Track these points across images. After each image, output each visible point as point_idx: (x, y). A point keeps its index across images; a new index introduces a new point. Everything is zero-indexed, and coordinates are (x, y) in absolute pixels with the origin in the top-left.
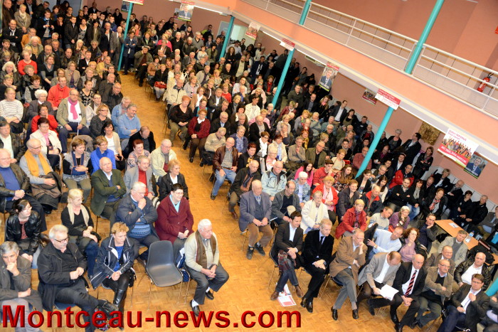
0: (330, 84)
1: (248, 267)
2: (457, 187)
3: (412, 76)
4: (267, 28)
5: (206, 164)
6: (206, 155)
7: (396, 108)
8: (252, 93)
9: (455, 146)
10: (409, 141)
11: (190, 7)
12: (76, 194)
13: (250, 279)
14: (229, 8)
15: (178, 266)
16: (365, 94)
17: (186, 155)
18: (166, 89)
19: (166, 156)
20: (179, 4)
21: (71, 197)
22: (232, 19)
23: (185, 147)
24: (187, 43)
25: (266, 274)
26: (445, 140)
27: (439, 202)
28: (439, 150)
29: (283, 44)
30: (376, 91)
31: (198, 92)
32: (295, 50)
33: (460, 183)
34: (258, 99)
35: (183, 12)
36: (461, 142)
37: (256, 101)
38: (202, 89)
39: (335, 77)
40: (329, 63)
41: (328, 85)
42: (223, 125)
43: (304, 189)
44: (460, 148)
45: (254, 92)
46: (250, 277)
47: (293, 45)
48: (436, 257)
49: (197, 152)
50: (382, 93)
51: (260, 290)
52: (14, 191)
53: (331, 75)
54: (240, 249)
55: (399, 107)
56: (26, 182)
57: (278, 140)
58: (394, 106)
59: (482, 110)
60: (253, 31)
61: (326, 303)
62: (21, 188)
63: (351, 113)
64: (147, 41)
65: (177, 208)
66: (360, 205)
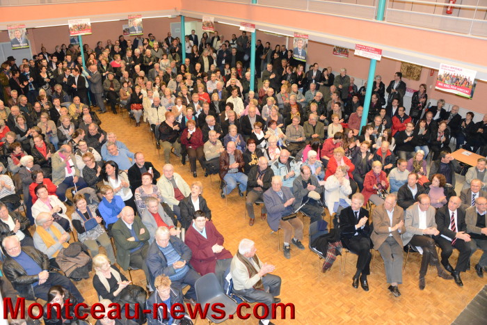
0: (304, 54)
1: (291, 266)
2: (454, 113)
3: (385, 22)
4: (222, 17)
5: (211, 174)
6: (207, 165)
7: (379, 59)
8: (227, 85)
9: (452, 80)
10: (392, 83)
11: (138, 21)
12: (101, 260)
13: (298, 278)
14: (175, 9)
15: (227, 293)
16: (334, 50)
17: (188, 170)
18: (143, 109)
19: (172, 180)
20: (126, 21)
21: (97, 266)
22: (182, 18)
23: (184, 162)
24: (147, 57)
25: (311, 267)
26: (440, 76)
27: (443, 134)
28: (437, 88)
29: (243, 28)
30: (353, 48)
31: (176, 104)
32: (257, 30)
33: (455, 108)
34: (236, 90)
35: (133, 27)
36: (457, 73)
37: (235, 92)
38: (179, 100)
39: (307, 46)
40: (296, 33)
41: (302, 55)
42: (212, 128)
43: (316, 168)
44: (458, 79)
45: (228, 83)
46: (297, 275)
47: (253, 26)
48: (466, 193)
49: (198, 163)
50: (361, 48)
51: (312, 285)
52: (37, 275)
53: (302, 45)
54: (276, 249)
55: (382, 57)
56: (45, 261)
57: (272, 126)
58: (378, 57)
59: (469, 35)
60: (208, 25)
61: (379, 276)
62: (43, 270)
63: (325, 73)
64: (105, 68)
65: (204, 235)
66: (377, 167)
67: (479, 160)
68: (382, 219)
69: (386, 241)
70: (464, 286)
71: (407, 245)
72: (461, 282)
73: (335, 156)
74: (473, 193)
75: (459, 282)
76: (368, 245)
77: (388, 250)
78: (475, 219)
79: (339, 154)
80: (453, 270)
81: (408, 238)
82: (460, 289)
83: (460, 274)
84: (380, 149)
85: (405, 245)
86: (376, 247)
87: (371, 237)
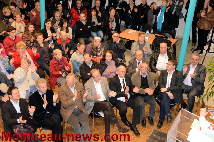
27: (114, 20)
66: (59, 53)
67: (139, 35)
68: (67, 96)
69: (73, 113)
70: (141, 135)
71: (91, 113)
72: (139, 133)
73: (18, 50)
74: (138, 61)
75: (137, 133)
76: (58, 119)
77: (76, 120)
78: (140, 81)
79: (21, 47)
80: (131, 124)
81: (91, 107)
82: (138, 138)
83: (137, 126)
84: (60, 39)
85: (89, 113)
86: (66, 119)
87: (61, 112)
